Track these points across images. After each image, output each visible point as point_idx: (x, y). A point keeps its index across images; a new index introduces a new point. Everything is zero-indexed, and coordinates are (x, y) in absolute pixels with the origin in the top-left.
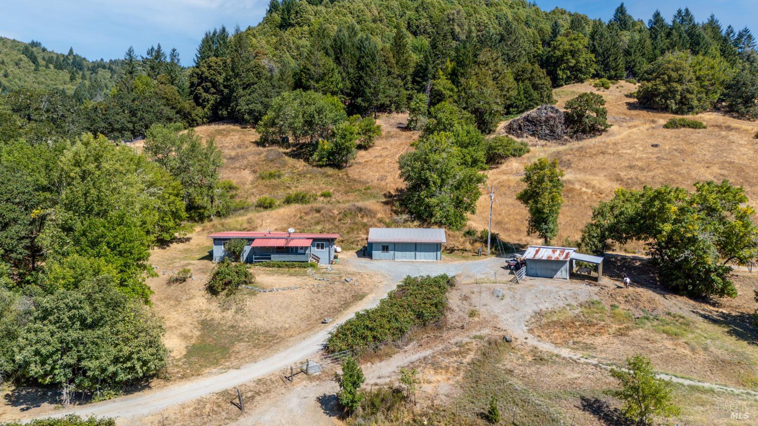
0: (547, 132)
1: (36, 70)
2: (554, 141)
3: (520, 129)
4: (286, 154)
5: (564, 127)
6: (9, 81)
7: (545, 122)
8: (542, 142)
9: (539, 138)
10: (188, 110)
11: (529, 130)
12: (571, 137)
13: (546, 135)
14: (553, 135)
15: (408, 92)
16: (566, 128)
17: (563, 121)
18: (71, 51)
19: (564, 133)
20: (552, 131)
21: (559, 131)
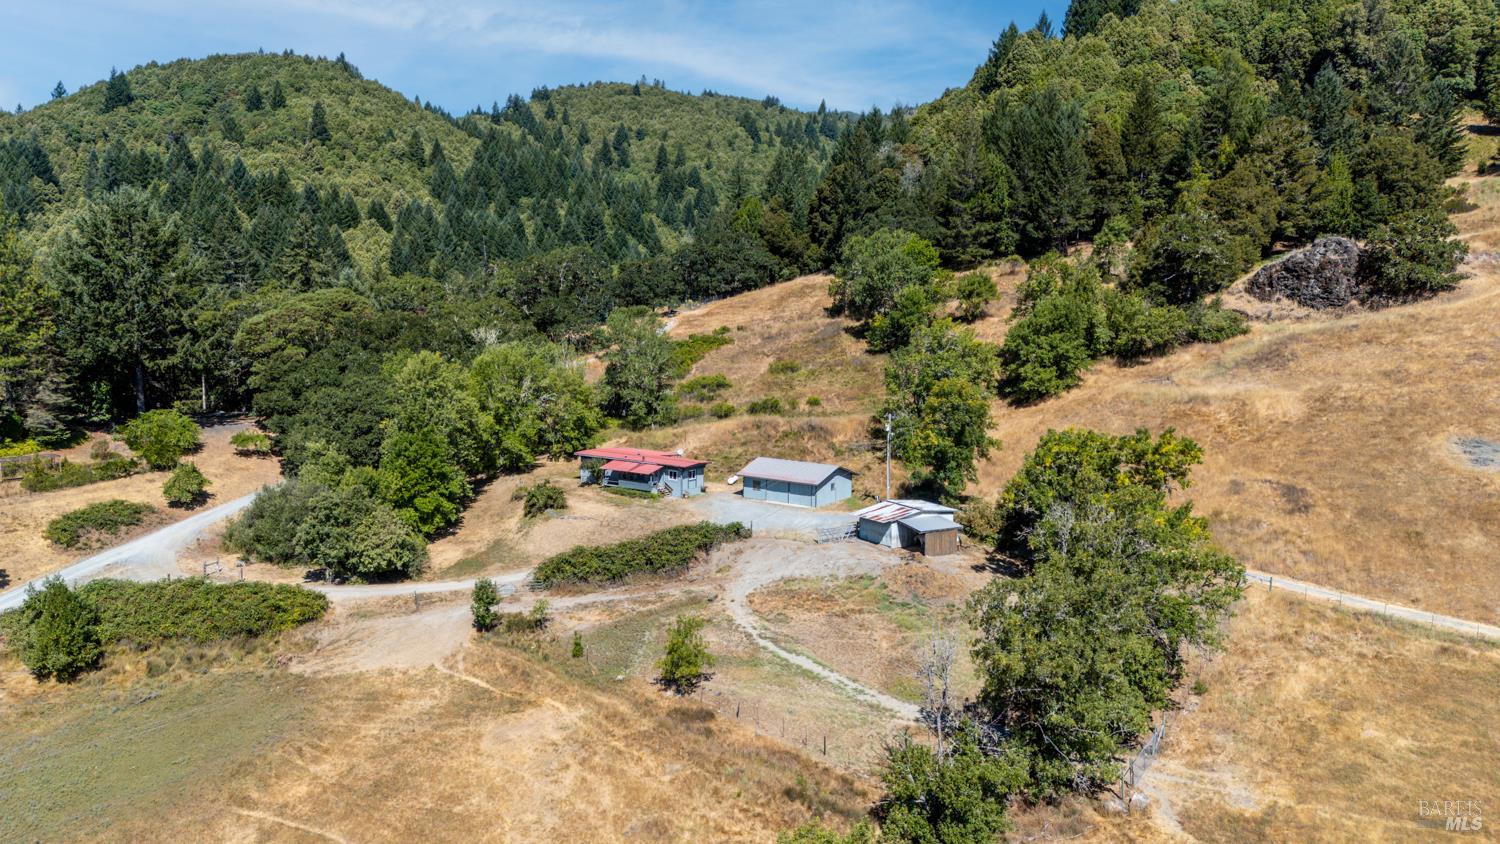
0: (1317, 291)
1: (754, 151)
2: (1330, 309)
3: (1271, 285)
4: (848, 330)
5: (1353, 282)
6: (711, 175)
7: (1317, 271)
8: (1303, 311)
9: (1299, 302)
10: (800, 249)
11: (1286, 286)
12: (1363, 302)
13: (1314, 297)
14: (1329, 299)
15: (1148, 203)
16: (1357, 285)
17: (1353, 270)
18: (823, 106)
19: (1352, 294)
20: (1326, 290)
21: (1341, 289)
